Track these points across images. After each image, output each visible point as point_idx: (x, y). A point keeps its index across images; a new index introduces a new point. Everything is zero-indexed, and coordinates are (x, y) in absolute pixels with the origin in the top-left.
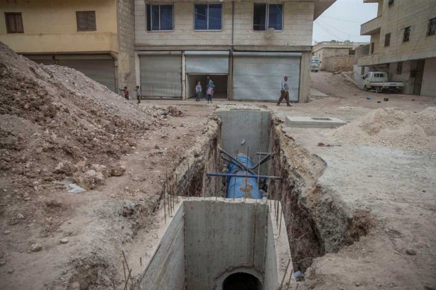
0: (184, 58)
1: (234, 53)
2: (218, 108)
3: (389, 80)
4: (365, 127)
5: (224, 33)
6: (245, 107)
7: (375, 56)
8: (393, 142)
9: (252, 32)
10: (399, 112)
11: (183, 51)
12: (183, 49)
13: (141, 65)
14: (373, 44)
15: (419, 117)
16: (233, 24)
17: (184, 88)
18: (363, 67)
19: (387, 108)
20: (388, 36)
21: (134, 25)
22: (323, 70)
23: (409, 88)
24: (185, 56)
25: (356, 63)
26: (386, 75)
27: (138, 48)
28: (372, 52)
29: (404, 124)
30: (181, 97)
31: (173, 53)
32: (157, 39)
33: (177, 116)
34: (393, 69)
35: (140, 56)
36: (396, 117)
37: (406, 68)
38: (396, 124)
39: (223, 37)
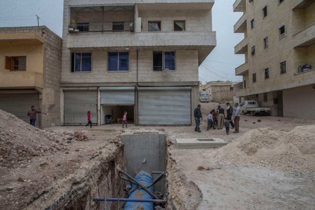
0: (99, 93)
1: (139, 88)
2: (124, 132)
3: (260, 106)
4: (243, 147)
5: (130, 73)
6: (147, 131)
7: (247, 89)
8: (271, 162)
9: (152, 72)
10: (272, 132)
11: (98, 87)
12: (98, 85)
13: (65, 98)
14: (245, 81)
15: (291, 136)
16: (137, 66)
17: (99, 116)
18: (240, 97)
19: (261, 129)
20: (254, 75)
21: (61, 68)
22: (212, 101)
23: (274, 112)
24: (100, 91)
25: (235, 95)
26: (257, 103)
27: (62, 85)
28: (245, 87)
29: (278, 143)
30: (97, 124)
31: (90, 88)
32: (79, 78)
33: (81, 140)
34: (261, 98)
35: (64, 91)
36: (270, 136)
37: (270, 97)
38: (271, 143)
39: (130, 76)
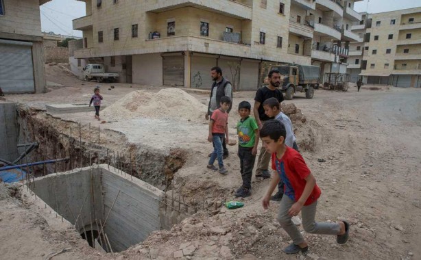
3: (107, 72)
7: (90, 50)
14: (86, 39)
18: (79, 60)
20: (100, 34)
25: (72, 55)
26: (103, 67)
28: (86, 46)
29: (152, 101)
34: (108, 62)
37: (118, 62)
38: (147, 102)
